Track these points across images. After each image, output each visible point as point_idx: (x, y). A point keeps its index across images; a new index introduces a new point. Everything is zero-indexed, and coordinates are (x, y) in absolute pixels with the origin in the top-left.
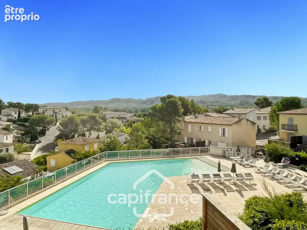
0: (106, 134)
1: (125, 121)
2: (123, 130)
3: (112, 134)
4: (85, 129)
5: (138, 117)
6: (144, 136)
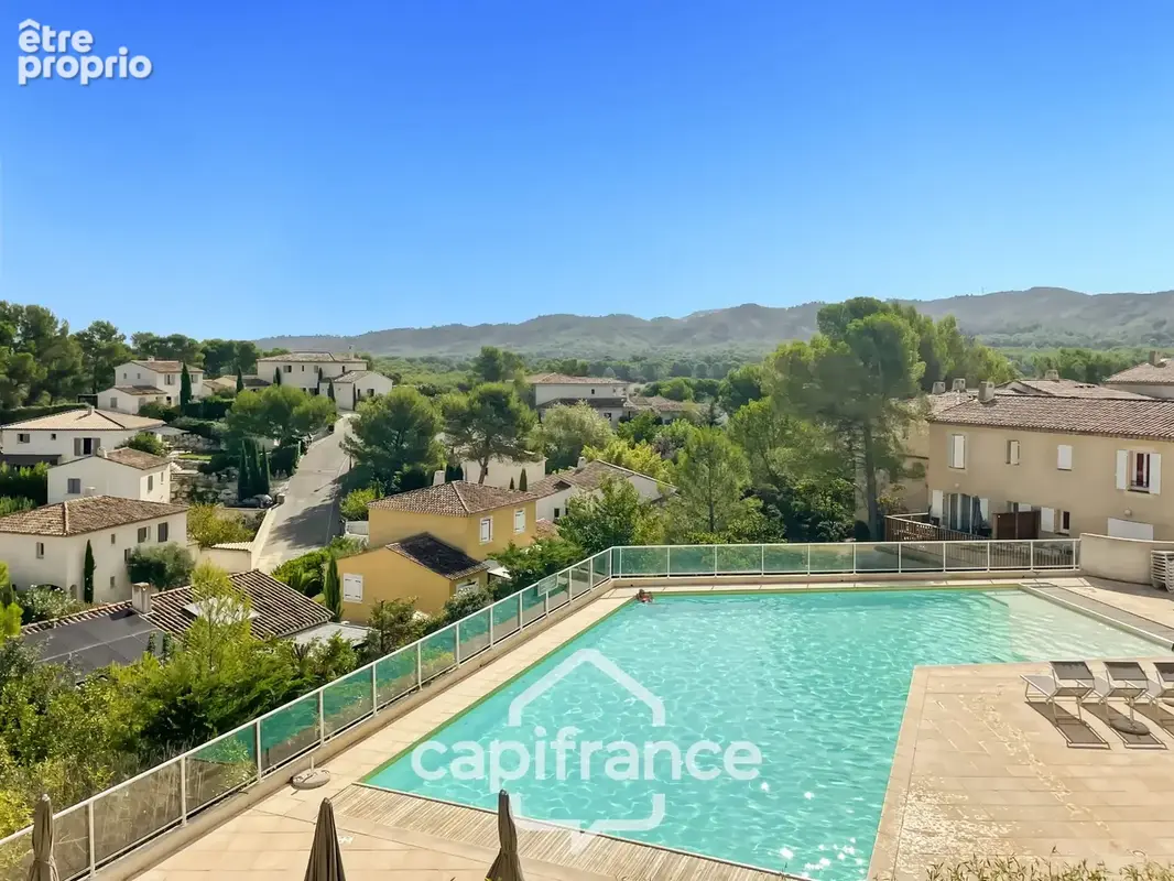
0: (548, 472)
1: (617, 414)
2: (620, 456)
3: (578, 472)
5: (669, 396)
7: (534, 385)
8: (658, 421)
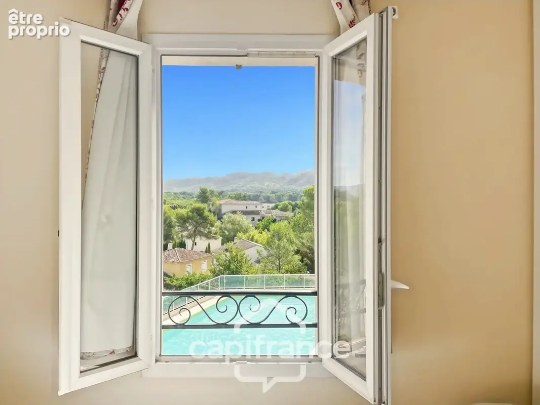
0: (222, 244)
1: (257, 217)
2: (253, 237)
3: (234, 244)
4: (185, 233)
5: (281, 209)
6: (292, 249)
7: (221, 205)
8: (274, 221)
